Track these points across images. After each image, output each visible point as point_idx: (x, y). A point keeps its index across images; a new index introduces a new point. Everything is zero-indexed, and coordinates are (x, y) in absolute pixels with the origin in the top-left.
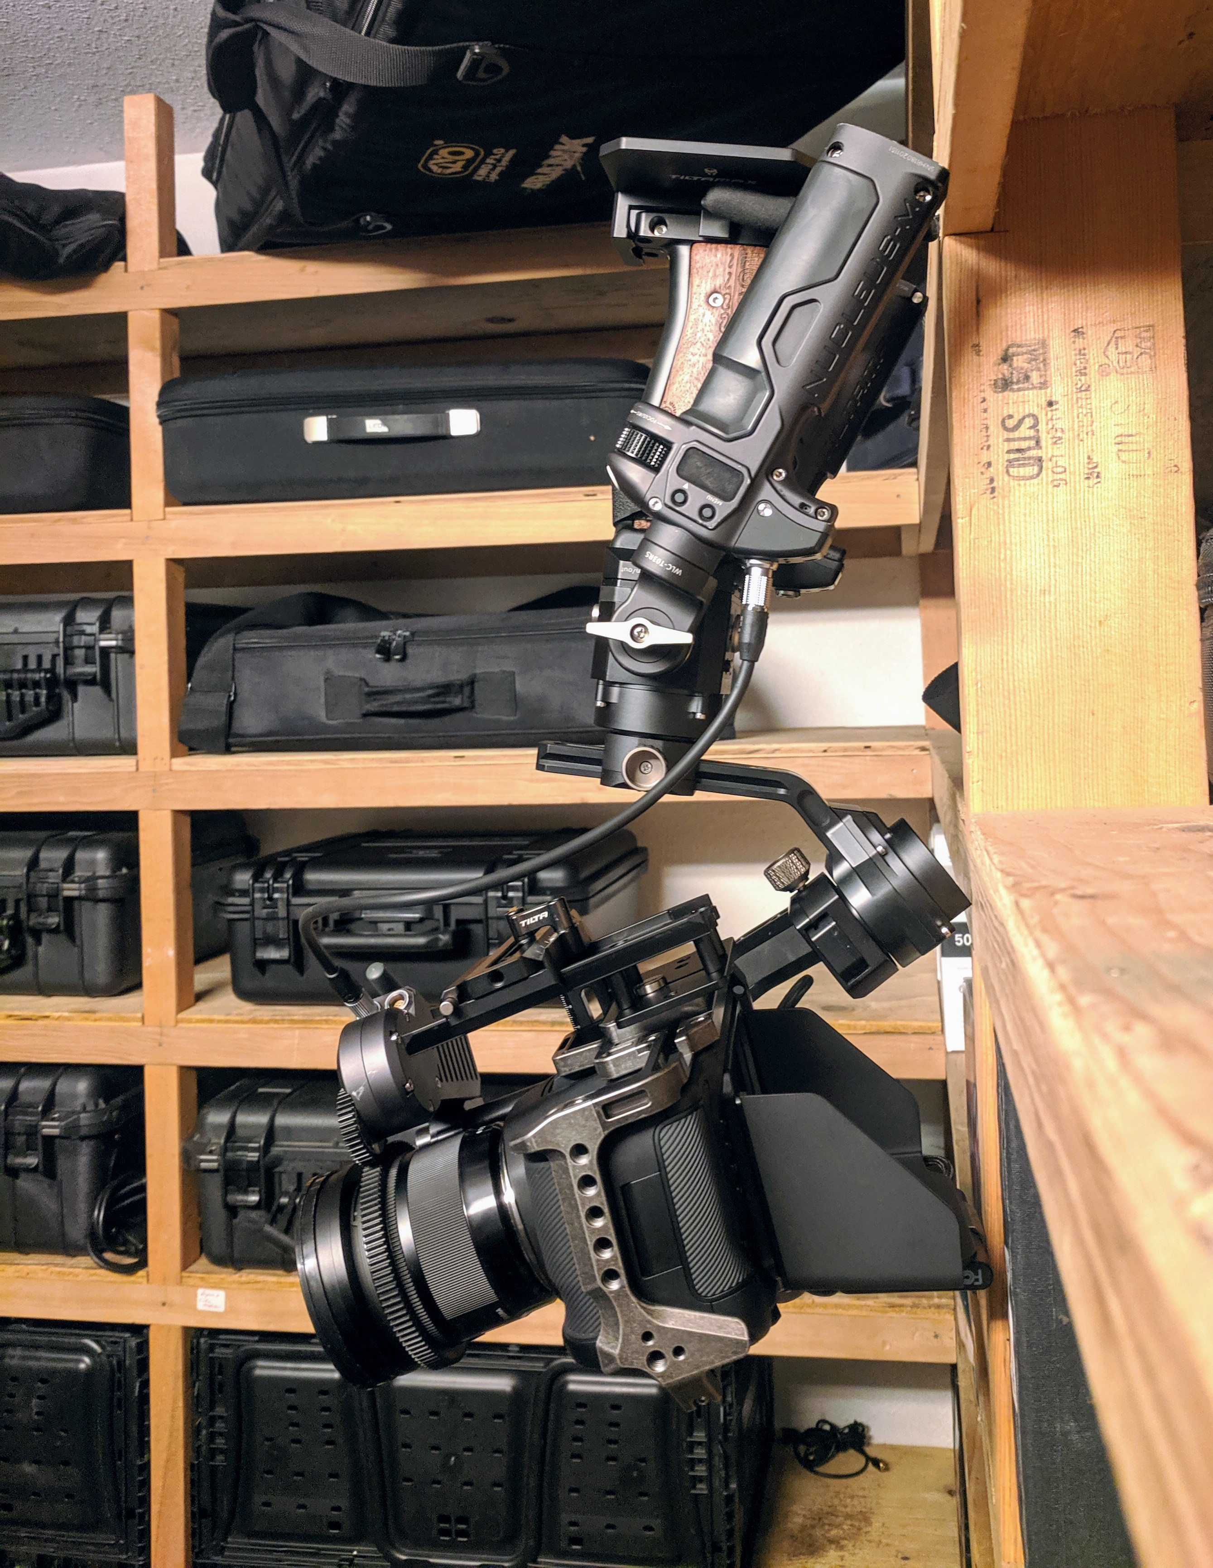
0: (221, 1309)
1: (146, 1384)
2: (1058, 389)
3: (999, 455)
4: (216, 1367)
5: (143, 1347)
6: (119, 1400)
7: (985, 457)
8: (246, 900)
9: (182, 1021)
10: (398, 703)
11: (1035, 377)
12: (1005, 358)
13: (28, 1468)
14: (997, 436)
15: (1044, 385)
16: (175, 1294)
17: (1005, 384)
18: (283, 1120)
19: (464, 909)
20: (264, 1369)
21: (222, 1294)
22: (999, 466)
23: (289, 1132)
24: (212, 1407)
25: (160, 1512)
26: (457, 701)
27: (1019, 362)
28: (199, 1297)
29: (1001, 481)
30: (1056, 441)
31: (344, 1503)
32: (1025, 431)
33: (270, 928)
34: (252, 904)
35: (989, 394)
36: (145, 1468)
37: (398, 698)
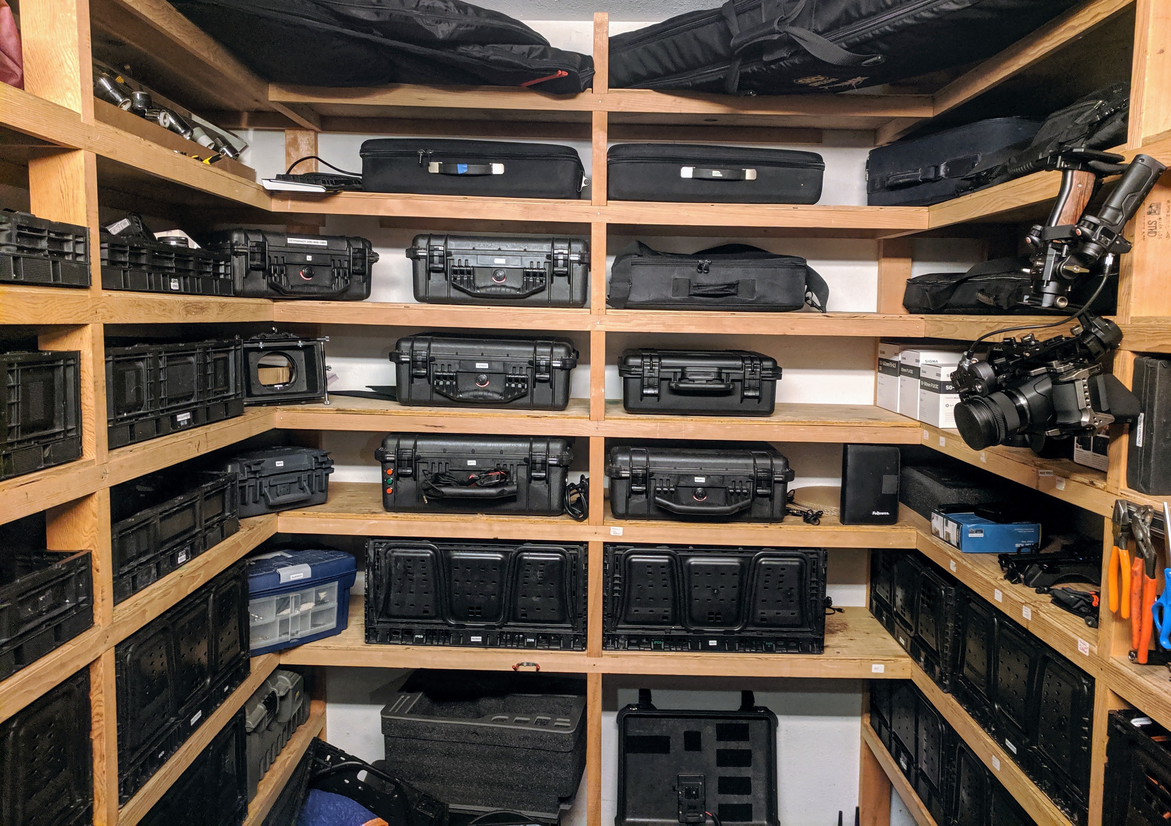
0: (621, 534)
1: (587, 565)
2: (1163, 215)
3: (1146, 230)
4: (617, 558)
5: (587, 549)
6: (574, 572)
7: (1143, 230)
8: (641, 370)
9: (607, 419)
10: (711, 290)
11: (1157, 212)
12: (1151, 207)
13: (535, 599)
14: (1147, 225)
15: (1159, 214)
16: (601, 529)
17: (1150, 213)
18: (652, 459)
19: (734, 375)
20: (636, 559)
21: (621, 529)
22: (1146, 234)
23: (655, 463)
24: (614, 573)
25: (592, 615)
26: (733, 291)
27: (1154, 208)
28: (612, 530)
29: (1146, 236)
30: (1160, 228)
31: (669, 609)
32: (1153, 225)
33: (651, 380)
34: (643, 371)
35: (1146, 215)
36: (586, 597)
37: (711, 288)
